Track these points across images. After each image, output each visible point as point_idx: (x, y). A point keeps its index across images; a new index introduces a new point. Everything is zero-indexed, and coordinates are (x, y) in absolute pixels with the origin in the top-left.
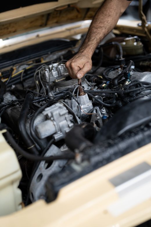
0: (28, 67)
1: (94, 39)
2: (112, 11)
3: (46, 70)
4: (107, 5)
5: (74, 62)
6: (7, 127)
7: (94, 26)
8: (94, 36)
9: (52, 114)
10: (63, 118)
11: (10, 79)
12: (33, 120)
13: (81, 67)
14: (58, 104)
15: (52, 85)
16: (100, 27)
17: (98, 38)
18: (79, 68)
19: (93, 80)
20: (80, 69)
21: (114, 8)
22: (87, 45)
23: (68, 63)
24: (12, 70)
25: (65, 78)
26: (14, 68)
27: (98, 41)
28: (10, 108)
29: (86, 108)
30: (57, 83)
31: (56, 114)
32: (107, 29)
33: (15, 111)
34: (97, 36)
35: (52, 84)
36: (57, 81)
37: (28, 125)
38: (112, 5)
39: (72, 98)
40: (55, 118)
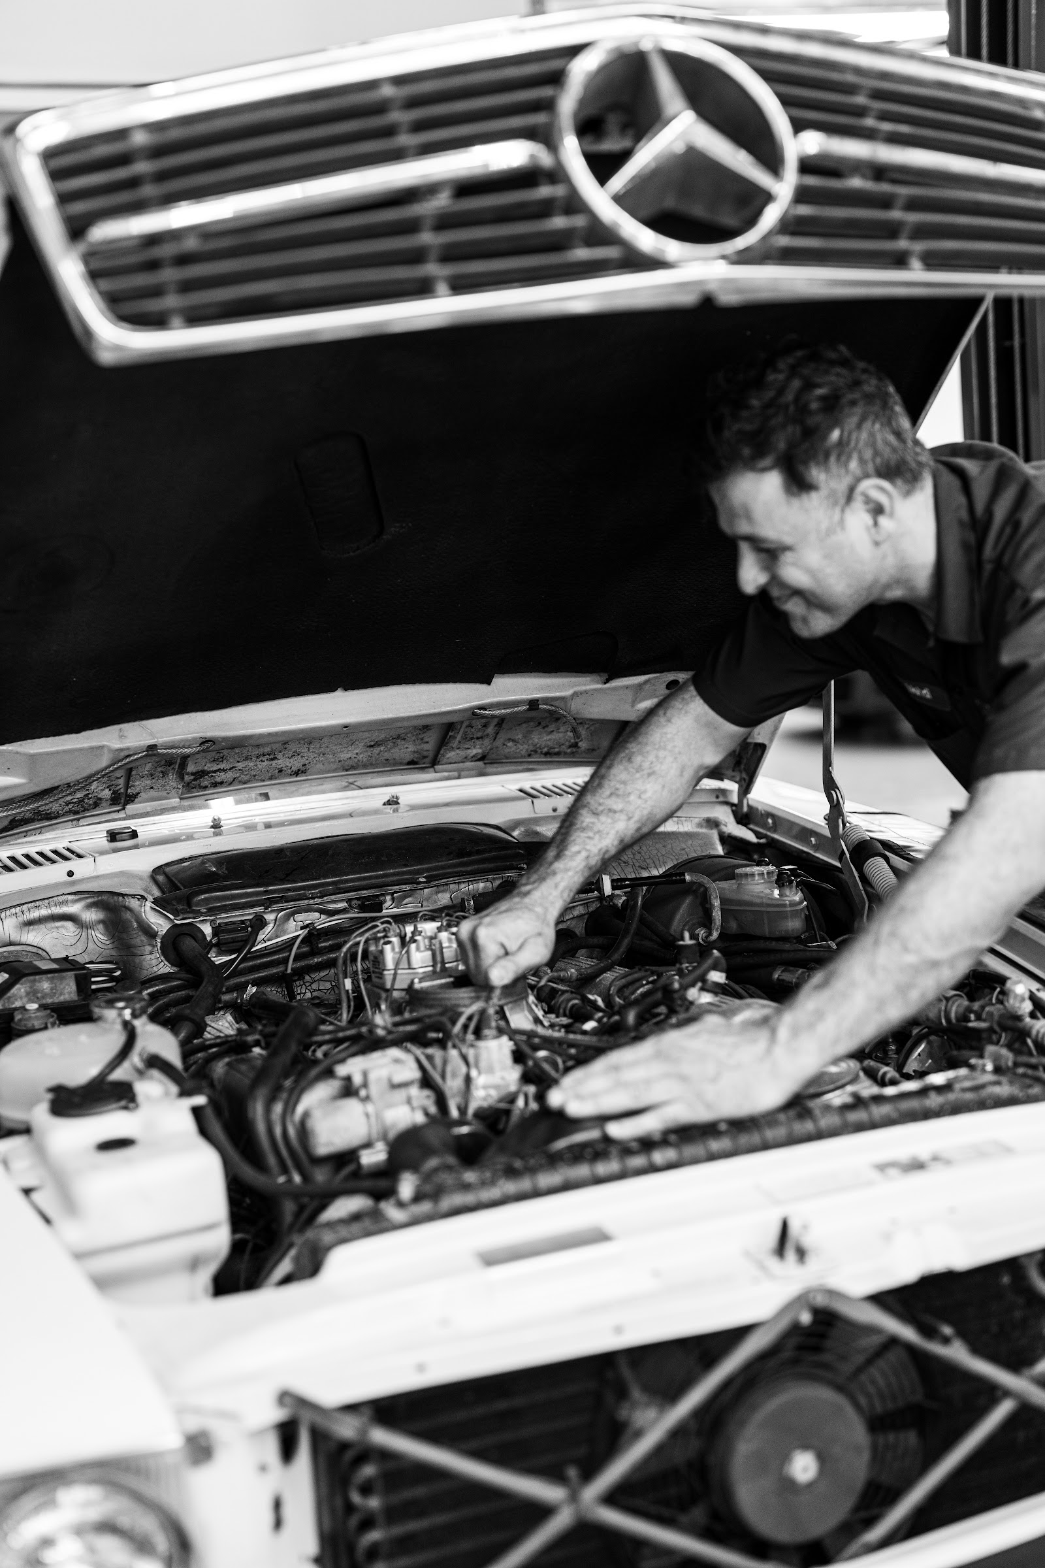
0: (322, 922)
1: (579, 852)
2: (665, 758)
3: (389, 942)
4: (651, 735)
5: (490, 924)
6: (207, 1090)
7: (588, 803)
8: (579, 841)
9: (365, 1074)
10: (401, 1094)
11: (244, 960)
12: (296, 1092)
13: (512, 946)
14: (394, 1052)
15: (402, 1001)
16: (610, 810)
17: (595, 850)
18: (502, 952)
19: (563, 1006)
20: (507, 953)
21: (675, 747)
22: (549, 871)
23: (465, 928)
24: (259, 923)
25: (451, 979)
26: (270, 917)
27: (595, 861)
28: (227, 1060)
29: (496, 1087)
30: (417, 991)
31: (379, 1080)
32: (636, 822)
33: (243, 1067)
34: (592, 842)
35: (402, 998)
36: (417, 986)
37: (278, 1108)
38: (669, 736)
39: (450, 1044)
40: (374, 1090)
